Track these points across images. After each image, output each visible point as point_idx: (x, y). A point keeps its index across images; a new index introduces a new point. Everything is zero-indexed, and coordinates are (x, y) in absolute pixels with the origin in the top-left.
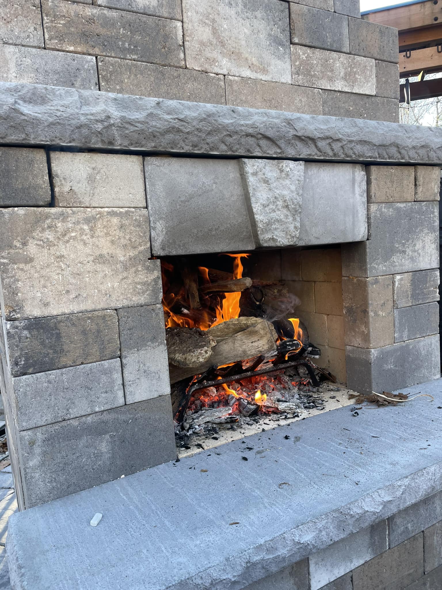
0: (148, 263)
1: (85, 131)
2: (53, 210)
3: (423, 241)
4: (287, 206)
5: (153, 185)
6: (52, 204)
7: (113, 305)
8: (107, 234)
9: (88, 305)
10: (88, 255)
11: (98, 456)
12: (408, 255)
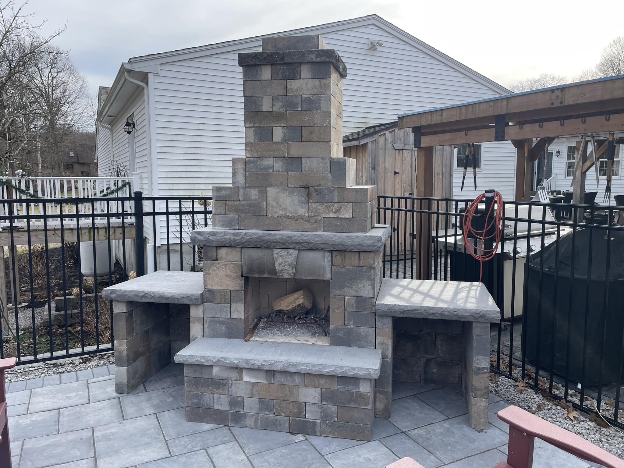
0: (240, 278)
1: (224, 243)
2: (216, 262)
3: (363, 284)
4: (289, 265)
5: (244, 255)
6: (217, 260)
7: (229, 289)
8: (229, 269)
9: (223, 288)
10: (224, 274)
11: (222, 330)
12: (354, 289)
